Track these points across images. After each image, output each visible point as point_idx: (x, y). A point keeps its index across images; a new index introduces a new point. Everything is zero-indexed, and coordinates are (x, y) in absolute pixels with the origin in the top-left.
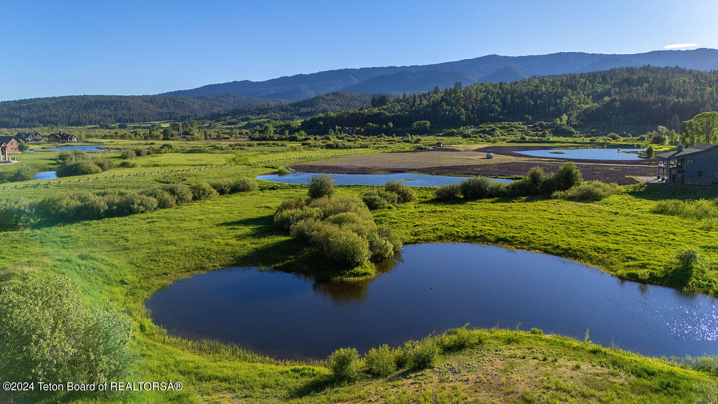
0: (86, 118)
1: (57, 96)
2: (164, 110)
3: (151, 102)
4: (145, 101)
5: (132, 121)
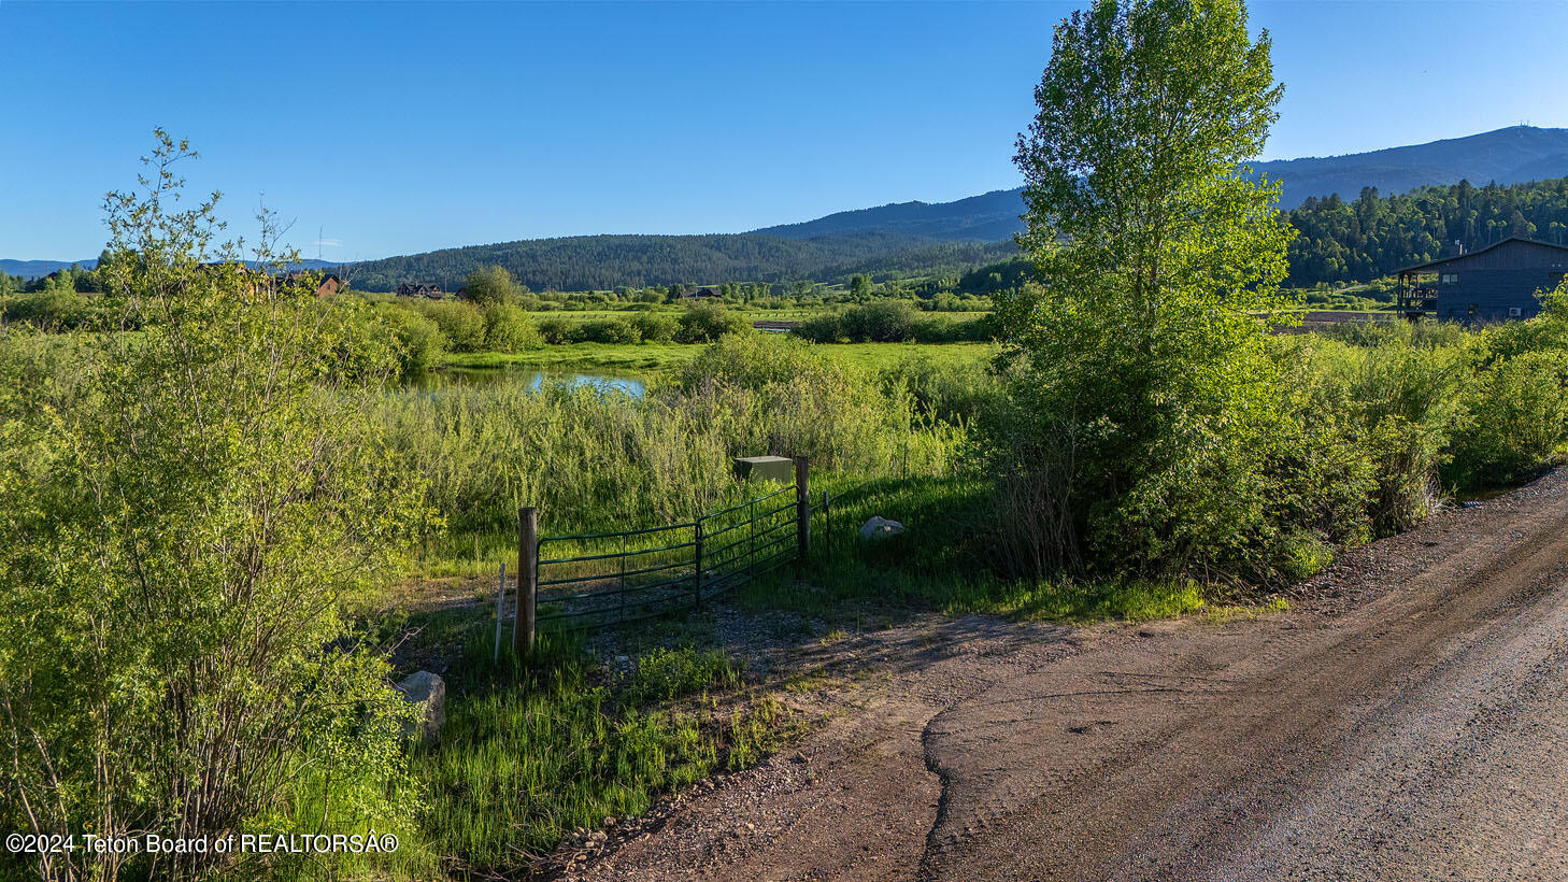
3: (719, 248)
4: (707, 246)
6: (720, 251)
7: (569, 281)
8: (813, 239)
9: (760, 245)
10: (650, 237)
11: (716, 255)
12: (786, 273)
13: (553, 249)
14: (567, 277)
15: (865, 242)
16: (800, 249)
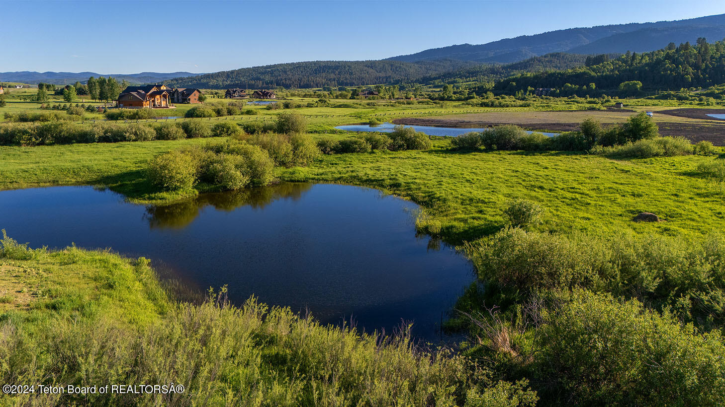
0: (313, 82)
1: (295, 62)
2: (382, 74)
3: (372, 67)
4: (366, 66)
5: (352, 84)
6: (373, 69)
7: (302, 83)
8: (417, 63)
9: (392, 66)
10: (339, 62)
11: (371, 70)
12: (405, 79)
13: (294, 68)
14: (301, 82)
15: (441, 64)
16: (411, 67)
